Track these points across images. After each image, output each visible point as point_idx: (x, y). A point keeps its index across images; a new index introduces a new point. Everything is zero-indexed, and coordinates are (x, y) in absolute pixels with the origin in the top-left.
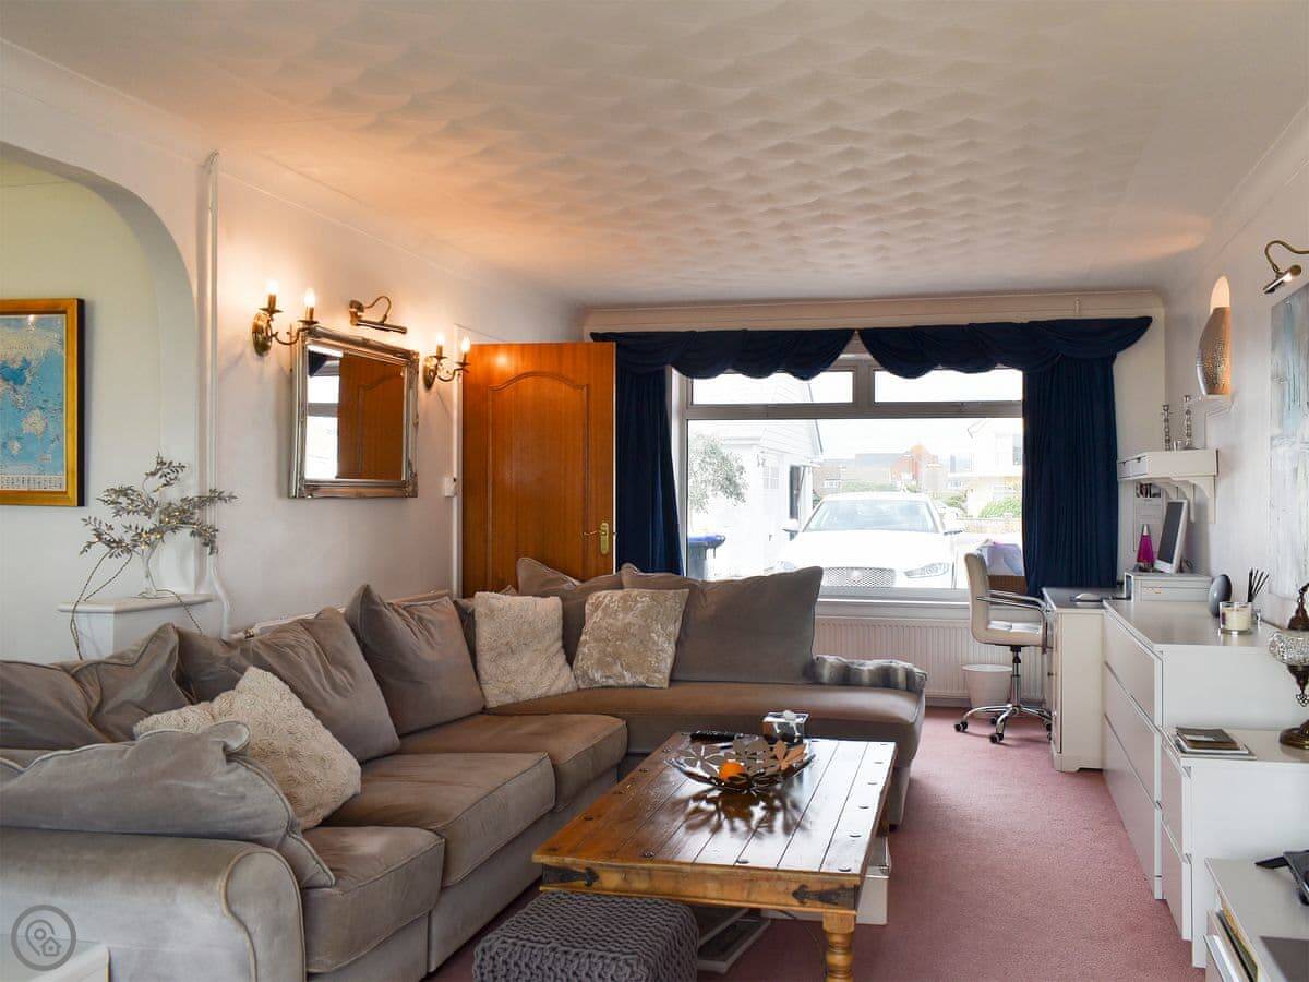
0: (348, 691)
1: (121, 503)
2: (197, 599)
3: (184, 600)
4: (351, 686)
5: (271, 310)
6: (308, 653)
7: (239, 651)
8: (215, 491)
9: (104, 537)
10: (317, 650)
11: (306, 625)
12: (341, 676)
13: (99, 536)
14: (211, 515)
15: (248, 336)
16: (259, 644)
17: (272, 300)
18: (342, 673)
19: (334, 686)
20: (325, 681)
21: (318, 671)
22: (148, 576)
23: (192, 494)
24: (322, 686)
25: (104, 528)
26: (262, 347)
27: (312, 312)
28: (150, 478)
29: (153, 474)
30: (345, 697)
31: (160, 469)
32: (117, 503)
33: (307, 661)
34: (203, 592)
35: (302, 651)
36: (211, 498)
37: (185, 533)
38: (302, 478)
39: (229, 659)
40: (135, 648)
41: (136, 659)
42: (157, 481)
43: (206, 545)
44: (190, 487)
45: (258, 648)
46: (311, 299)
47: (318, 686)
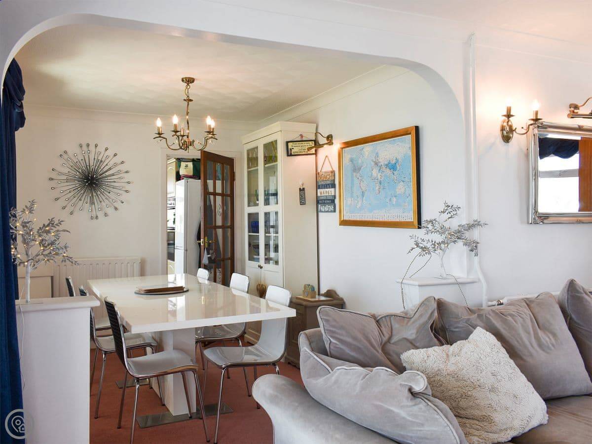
0: (551, 349)
1: (428, 228)
2: (469, 280)
3: (459, 281)
4: (553, 345)
5: (509, 116)
6: (524, 320)
7: (476, 315)
8: (476, 221)
9: (420, 245)
10: (531, 319)
11: (528, 303)
12: (547, 339)
13: (417, 245)
14: (475, 234)
15: (498, 133)
16: (491, 313)
17: (509, 110)
18: (549, 338)
19: (540, 345)
20: (533, 340)
21: (529, 333)
22: (442, 266)
23: (464, 222)
24: (531, 344)
25: (420, 241)
26: (507, 139)
27: (537, 113)
28: (442, 214)
29: (444, 212)
30: (548, 353)
31: (447, 210)
32: (427, 227)
33: (523, 326)
34: (472, 277)
35: (519, 319)
36: (475, 225)
37: (460, 243)
38: (536, 212)
39: (469, 319)
40: (414, 308)
41: (413, 315)
42: (446, 216)
43: (472, 250)
44: (462, 219)
45: (490, 315)
46: (536, 106)
47: (527, 343)
